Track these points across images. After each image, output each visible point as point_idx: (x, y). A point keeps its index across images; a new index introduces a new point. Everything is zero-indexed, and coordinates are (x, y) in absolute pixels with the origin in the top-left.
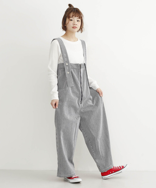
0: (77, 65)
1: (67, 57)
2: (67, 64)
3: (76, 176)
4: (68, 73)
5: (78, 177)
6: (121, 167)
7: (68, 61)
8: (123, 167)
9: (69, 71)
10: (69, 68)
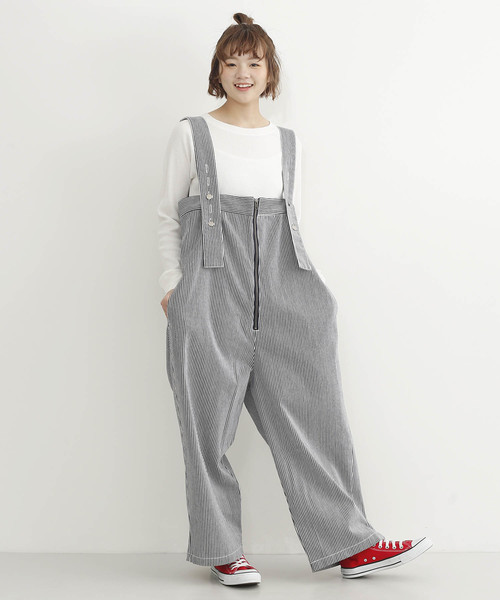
0: (245, 200)
1: (213, 174)
2: (210, 197)
3: (243, 565)
4: (212, 224)
5: (249, 568)
6: (401, 546)
7: (214, 188)
8: (408, 546)
9: (215, 217)
10: (216, 208)
